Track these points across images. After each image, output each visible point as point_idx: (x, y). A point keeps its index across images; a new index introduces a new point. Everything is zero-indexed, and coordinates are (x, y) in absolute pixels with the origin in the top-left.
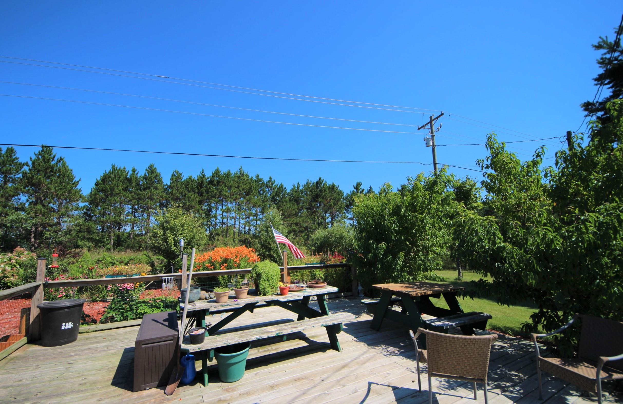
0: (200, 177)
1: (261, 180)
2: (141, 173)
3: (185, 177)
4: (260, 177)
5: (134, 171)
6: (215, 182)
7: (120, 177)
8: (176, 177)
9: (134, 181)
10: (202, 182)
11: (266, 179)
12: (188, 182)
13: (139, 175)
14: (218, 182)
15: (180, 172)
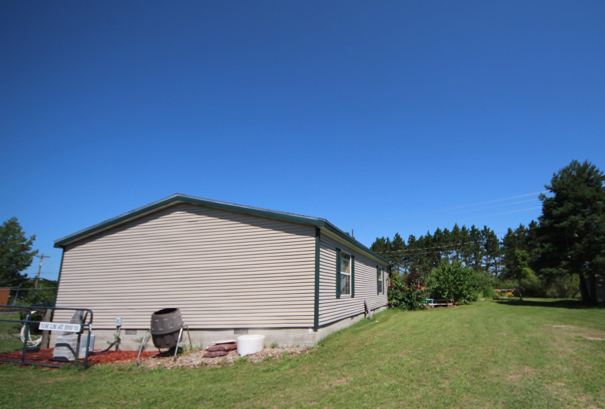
0: (427, 237)
1: (476, 230)
2: (392, 240)
3: (417, 238)
4: (475, 228)
5: (388, 239)
6: (437, 240)
7: (381, 245)
8: (412, 239)
9: (388, 246)
10: (428, 241)
11: (481, 228)
12: (419, 243)
13: (391, 241)
14: (439, 239)
15: (414, 235)
